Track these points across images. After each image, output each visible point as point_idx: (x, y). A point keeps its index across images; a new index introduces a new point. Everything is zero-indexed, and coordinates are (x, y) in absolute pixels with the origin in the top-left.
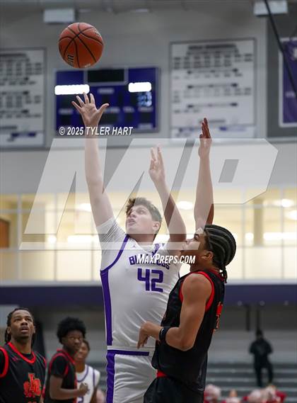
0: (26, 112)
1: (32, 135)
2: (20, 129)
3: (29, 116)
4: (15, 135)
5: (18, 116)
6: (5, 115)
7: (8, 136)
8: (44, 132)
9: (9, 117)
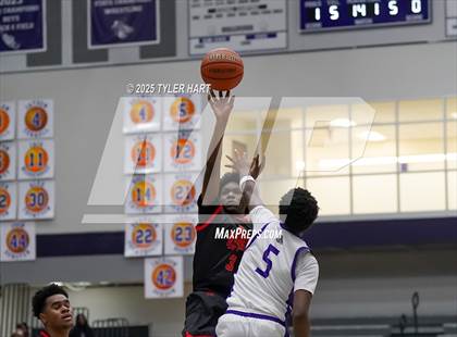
0: (263, 7)
1: (272, 35)
2: (256, 30)
3: (269, 12)
4: (251, 37)
5: (255, 13)
6: (237, 13)
7: (243, 38)
8: (287, 31)
9: (242, 14)
